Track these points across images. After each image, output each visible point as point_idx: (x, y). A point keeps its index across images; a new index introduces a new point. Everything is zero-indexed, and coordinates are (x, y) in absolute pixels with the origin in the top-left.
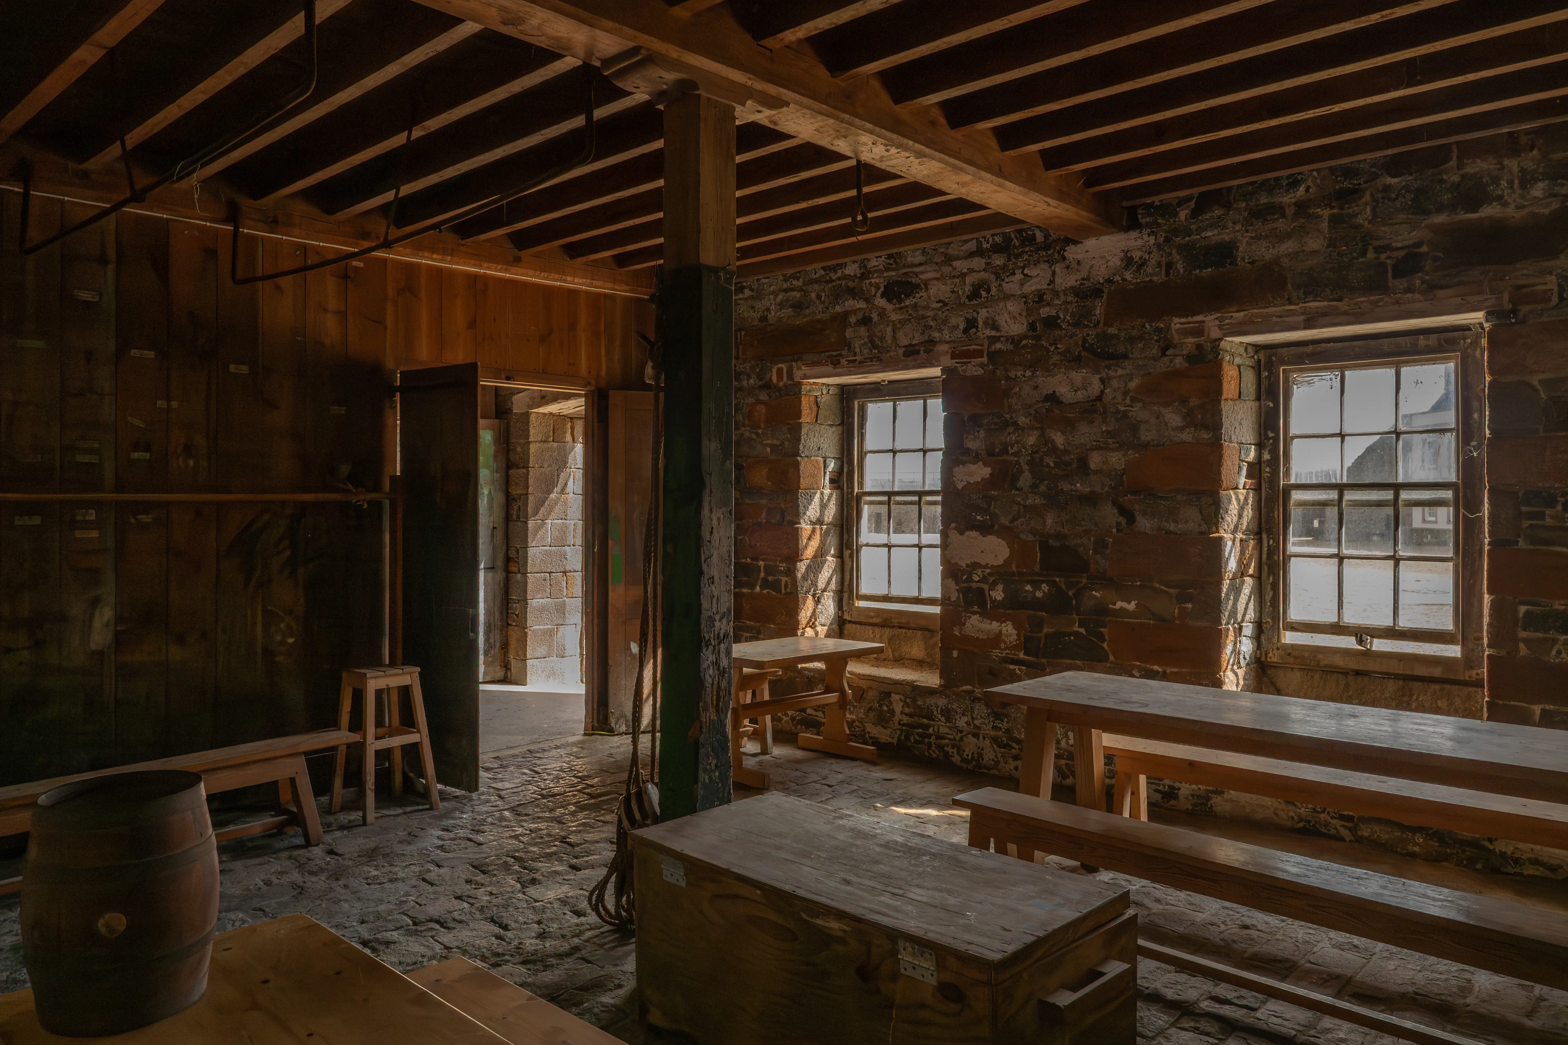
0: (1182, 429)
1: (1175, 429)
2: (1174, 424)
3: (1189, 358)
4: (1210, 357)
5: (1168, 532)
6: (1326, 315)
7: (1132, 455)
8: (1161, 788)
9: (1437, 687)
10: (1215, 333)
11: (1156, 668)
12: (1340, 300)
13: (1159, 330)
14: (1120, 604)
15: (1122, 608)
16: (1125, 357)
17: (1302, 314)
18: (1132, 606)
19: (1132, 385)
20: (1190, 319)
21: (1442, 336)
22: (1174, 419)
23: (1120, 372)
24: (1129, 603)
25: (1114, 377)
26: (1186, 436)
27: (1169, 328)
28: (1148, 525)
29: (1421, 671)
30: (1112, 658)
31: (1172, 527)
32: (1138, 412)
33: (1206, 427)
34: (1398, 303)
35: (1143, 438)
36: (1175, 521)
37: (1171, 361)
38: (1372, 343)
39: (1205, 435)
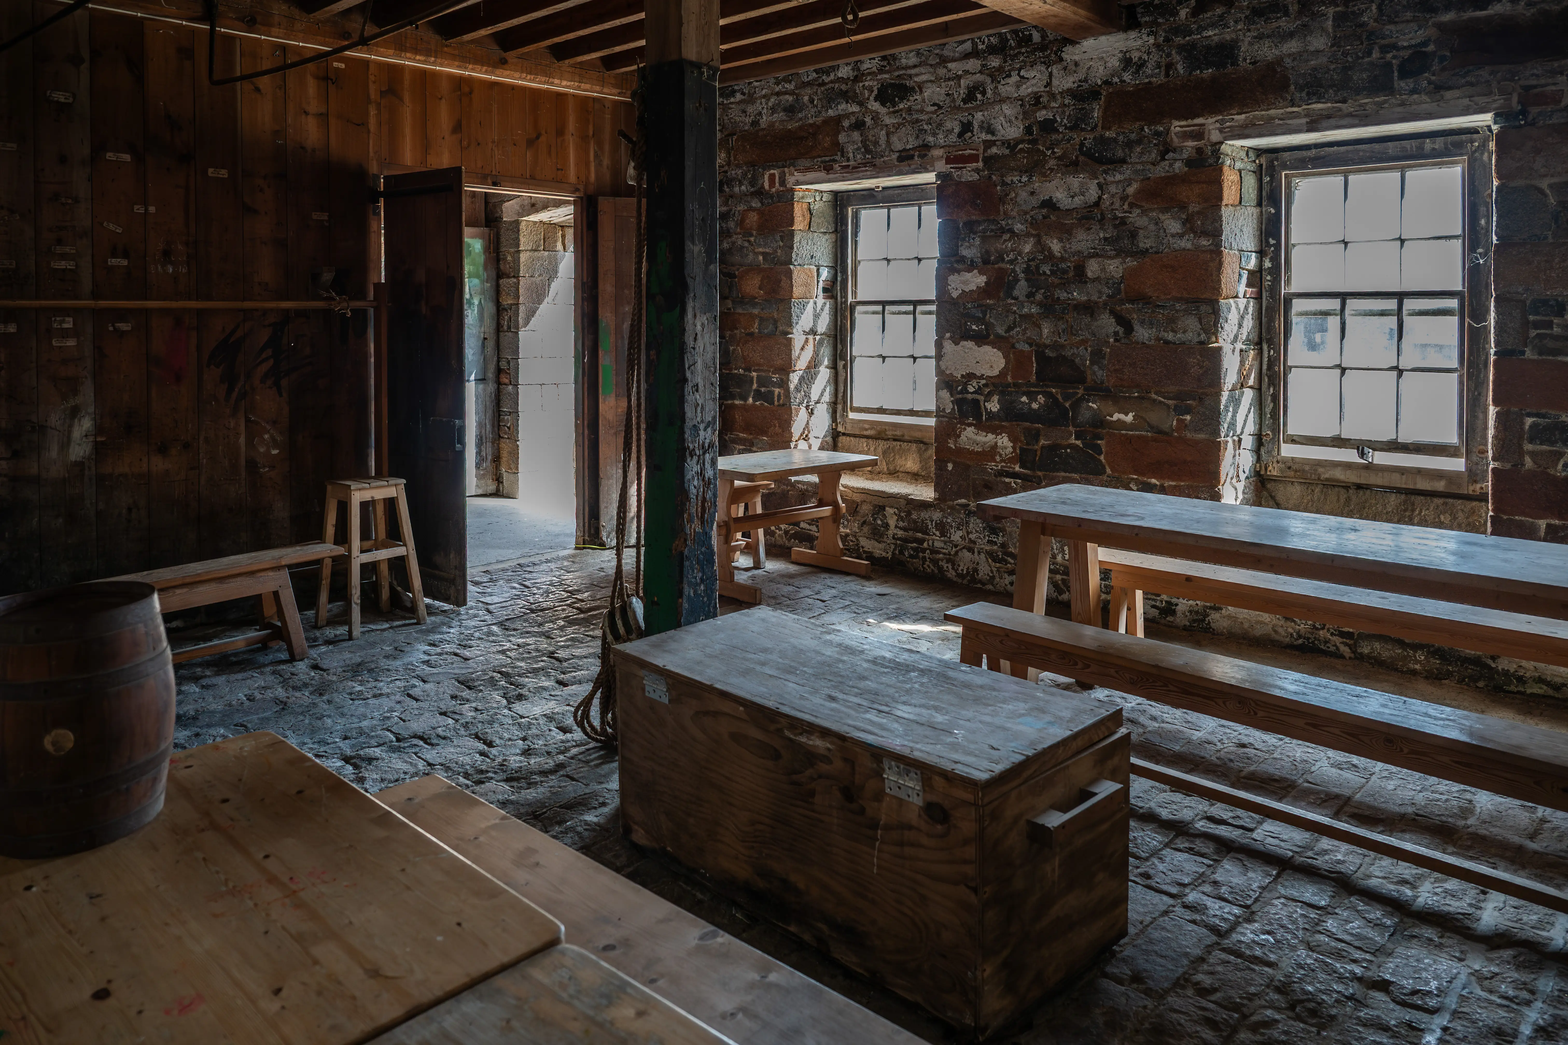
0: (1181, 236)
1: (1173, 236)
2: (1173, 231)
3: (1189, 163)
4: (1211, 161)
5: (1167, 342)
6: (1329, 117)
7: (1131, 262)
8: (1158, 604)
9: (1439, 501)
10: (1215, 136)
11: (1154, 481)
12: (1344, 101)
13: (1157, 134)
14: (1116, 416)
15: (1119, 420)
16: (1123, 161)
17: (1306, 116)
18: (1129, 418)
19: (1131, 190)
20: (1190, 122)
21: (1450, 139)
22: (1174, 226)
23: (1118, 177)
24: (1127, 415)
25: (1112, 182)
26: (1185, 243)
27: (1168, 131)
28: (1146, 335)
29: (1423, 484)
30: (1109, 471)
31: (1170, 336)
32: (1136, 218)
33: (1205, 234)
34: (1403, 104)
35: (1141, 245)
36: (1173, 331)
37: (1171, 165)
38: (1376, 146)
39: (1204, 242)
